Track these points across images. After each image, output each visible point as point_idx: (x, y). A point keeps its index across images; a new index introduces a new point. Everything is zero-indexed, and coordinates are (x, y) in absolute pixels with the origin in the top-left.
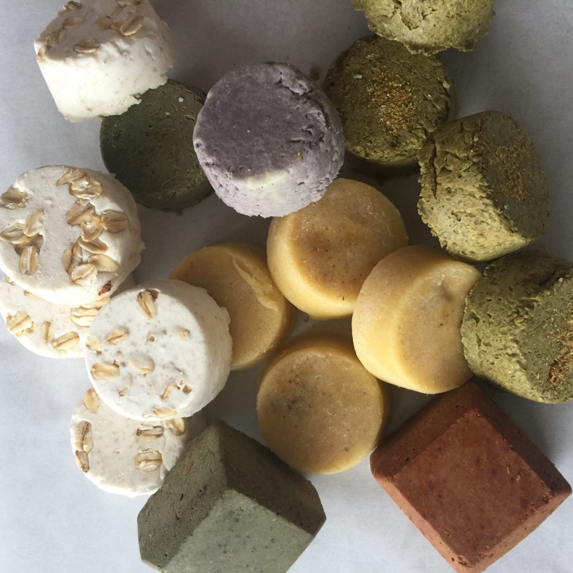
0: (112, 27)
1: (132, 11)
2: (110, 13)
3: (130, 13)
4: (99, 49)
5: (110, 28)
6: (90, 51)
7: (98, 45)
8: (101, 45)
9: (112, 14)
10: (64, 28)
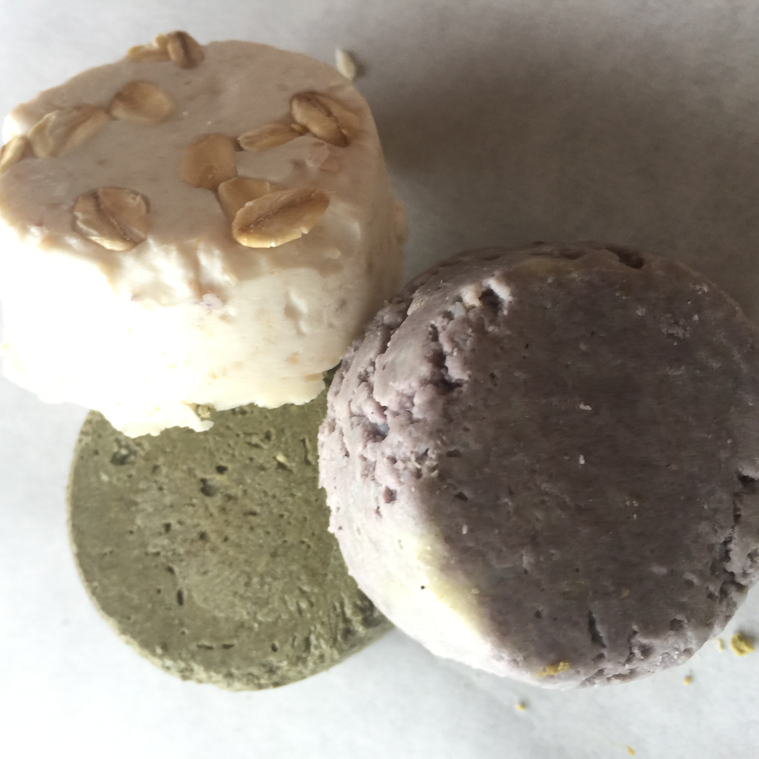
0: (222, 188)
1: (310, 164)
2: (249, 134)
3: (299, 165)
4: (134, 250)
5: (214, 189)
6: (107, 244)
7: (142, 235)
8: (151, 241)
9: (251, 141)
10: (107, 109)
